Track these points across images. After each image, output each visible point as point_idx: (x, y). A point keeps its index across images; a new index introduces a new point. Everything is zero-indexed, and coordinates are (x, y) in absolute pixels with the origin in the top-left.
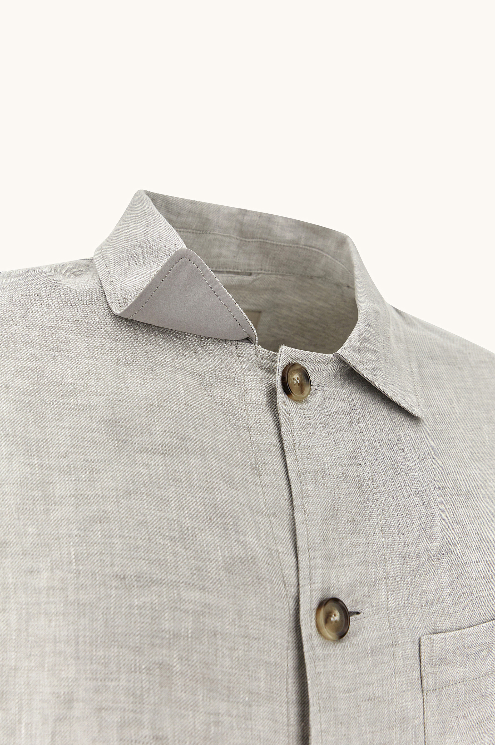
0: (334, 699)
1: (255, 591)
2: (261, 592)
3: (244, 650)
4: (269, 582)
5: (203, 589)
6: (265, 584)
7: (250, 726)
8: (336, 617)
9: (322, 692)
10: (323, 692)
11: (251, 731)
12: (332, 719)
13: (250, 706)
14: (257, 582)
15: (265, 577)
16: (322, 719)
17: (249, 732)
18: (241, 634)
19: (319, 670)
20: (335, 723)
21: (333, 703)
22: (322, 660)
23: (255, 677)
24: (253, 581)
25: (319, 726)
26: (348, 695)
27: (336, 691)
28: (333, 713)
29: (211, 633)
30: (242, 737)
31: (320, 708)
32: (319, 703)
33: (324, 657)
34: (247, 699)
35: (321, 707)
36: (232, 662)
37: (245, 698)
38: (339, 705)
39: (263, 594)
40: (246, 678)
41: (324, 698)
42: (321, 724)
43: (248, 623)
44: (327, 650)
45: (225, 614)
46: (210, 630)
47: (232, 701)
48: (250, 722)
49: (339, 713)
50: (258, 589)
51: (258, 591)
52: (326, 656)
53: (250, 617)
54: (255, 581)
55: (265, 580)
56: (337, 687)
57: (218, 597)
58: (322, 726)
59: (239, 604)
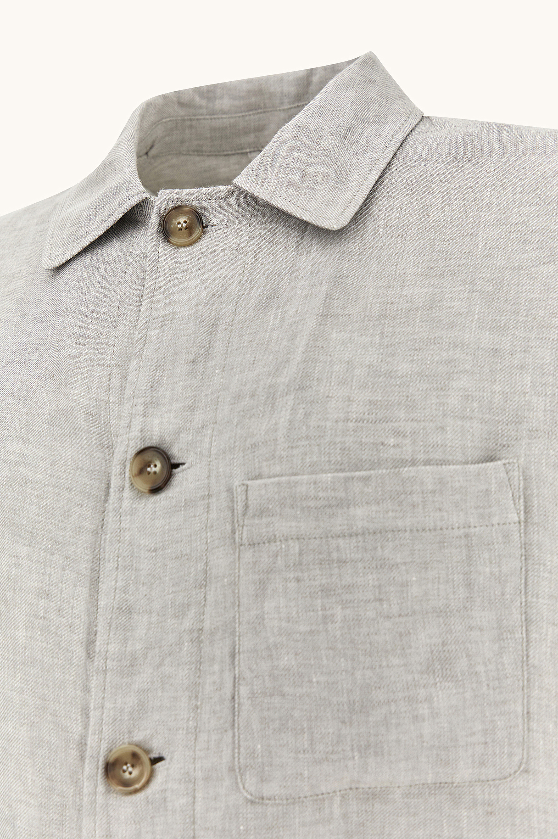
0: (137, 557)
1: (72, 442)
2: (77, 442)
3: (53, 499)
4: (84, 432)
5: (26, 441)
6: (81, 434)
7: (48, 572)
8: (156, 467)
9: (123, 550)
10: (125, 550)
11: (49, 577)
12: (132, 579)
13: (53, 554)
14: (73, 432)
15: (80, 427)
16: (119, 577)
17: (47, 577)
18: (52, 484)
19: (124, 525)
20: (136, 583)
21: (136, 563)
22: (129, 514)
23: (61, 526)
24: (70, 432)
25: (113, 583)
26: (154, 554)
27: (141, 550)
28: (134, 573)
29: (23, 481)
30: (39, 582)
31: (118, 565)
32: (117, 561)
33: (132, 511)
34: (50, 546)
35: (120, 565)
36: (39, 509)
37: (48, 545)
38: (142, 564)
39: (79, 444)
40: (52, 527)
41: (124, 556)
42: (116, 582)
43: (60, 473)
44: (137, 503)
45: (38, 464)
46: (22, 478)
47: (34, 547)
48: (49, 569)
49: (141, 572)
50: (74, 439)
51: (74, 441)
52: (134, 510)
53: (63, 467)
54: (72, 432)
55: (80, 430)
56: (142, 546)
57: (36, 447)
58: (117, 584)
59: (54, 455)
